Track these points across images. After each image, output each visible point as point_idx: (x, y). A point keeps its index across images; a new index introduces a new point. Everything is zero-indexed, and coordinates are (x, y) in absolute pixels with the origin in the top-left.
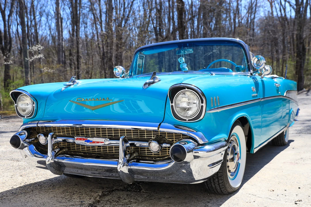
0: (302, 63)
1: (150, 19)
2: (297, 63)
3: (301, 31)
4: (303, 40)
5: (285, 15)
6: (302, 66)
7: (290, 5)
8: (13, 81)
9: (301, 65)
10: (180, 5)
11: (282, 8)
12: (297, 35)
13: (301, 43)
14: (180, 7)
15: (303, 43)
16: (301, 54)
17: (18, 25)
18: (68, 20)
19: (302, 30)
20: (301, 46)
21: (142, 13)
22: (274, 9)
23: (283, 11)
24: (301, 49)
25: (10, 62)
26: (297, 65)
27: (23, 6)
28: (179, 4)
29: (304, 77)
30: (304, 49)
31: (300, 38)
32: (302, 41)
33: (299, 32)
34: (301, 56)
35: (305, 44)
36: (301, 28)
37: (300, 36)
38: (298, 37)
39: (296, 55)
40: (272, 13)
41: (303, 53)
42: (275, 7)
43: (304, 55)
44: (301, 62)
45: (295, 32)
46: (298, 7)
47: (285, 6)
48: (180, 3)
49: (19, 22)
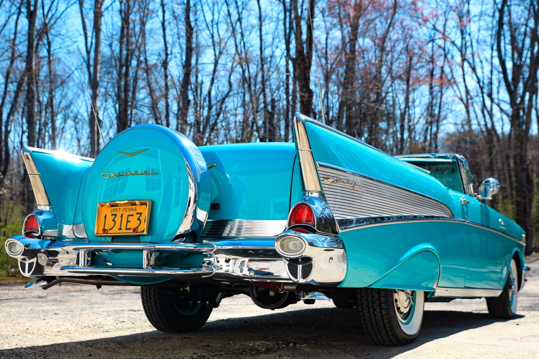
0: (528, 207)
1: (255, 128)
2: (518, 205)
3: (521, 149)
4: (528, 166)
5: (493, 125)
6: (528, 210)
7: (502, 110)
8: (6, 225)
9: (525, 209)
10: (306, 95)
11: (486, 113)
12: (515, 156)
13: (523, 170)
14: (305, 99)
15: (527, 169)
16: (524, 189)
17: (23, 132)
18: (111, 127)
19: (523, 147)
20: (524, 175)
21: (240, 118)
22: (472, 115)
23: (488, 118)
24: (524, 180)
25: (3, 191)
26: (518, 211)
27: (33, 97)
28: (303, 94)
29: (532, 231)
30: (529, 180)
31: (521, 160)
32: (525, 167)
33: (519, 151)
34: (524, 192)
35: (530, 174)
36: (522, 143)
37: (521, 157)
38: (518, 160)
39: (514, 193)
40: (469, 122)
41: (528, 188)
42: (475, 111)
43: (531, 191)
44: (525, 204)
45: (512, 153)
46: (515, 108)
47: (492, 110)
48: (305, 93)
49: (25, 128)
